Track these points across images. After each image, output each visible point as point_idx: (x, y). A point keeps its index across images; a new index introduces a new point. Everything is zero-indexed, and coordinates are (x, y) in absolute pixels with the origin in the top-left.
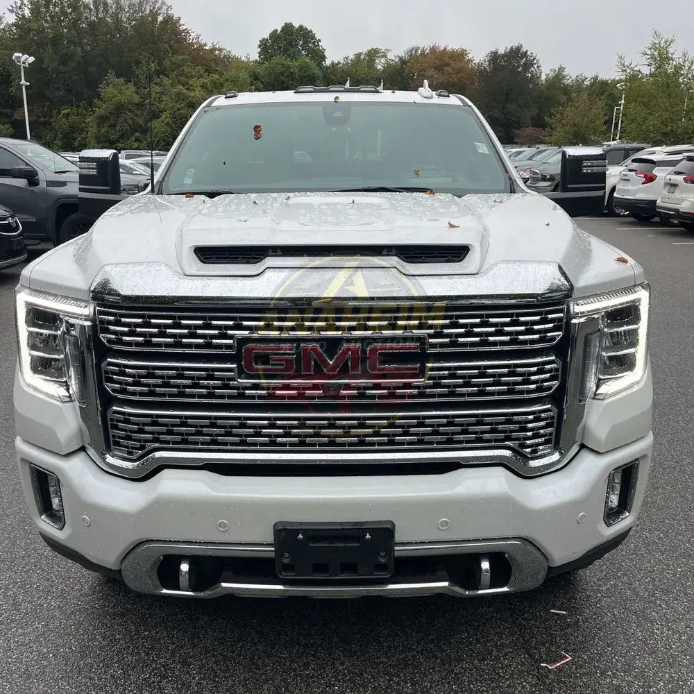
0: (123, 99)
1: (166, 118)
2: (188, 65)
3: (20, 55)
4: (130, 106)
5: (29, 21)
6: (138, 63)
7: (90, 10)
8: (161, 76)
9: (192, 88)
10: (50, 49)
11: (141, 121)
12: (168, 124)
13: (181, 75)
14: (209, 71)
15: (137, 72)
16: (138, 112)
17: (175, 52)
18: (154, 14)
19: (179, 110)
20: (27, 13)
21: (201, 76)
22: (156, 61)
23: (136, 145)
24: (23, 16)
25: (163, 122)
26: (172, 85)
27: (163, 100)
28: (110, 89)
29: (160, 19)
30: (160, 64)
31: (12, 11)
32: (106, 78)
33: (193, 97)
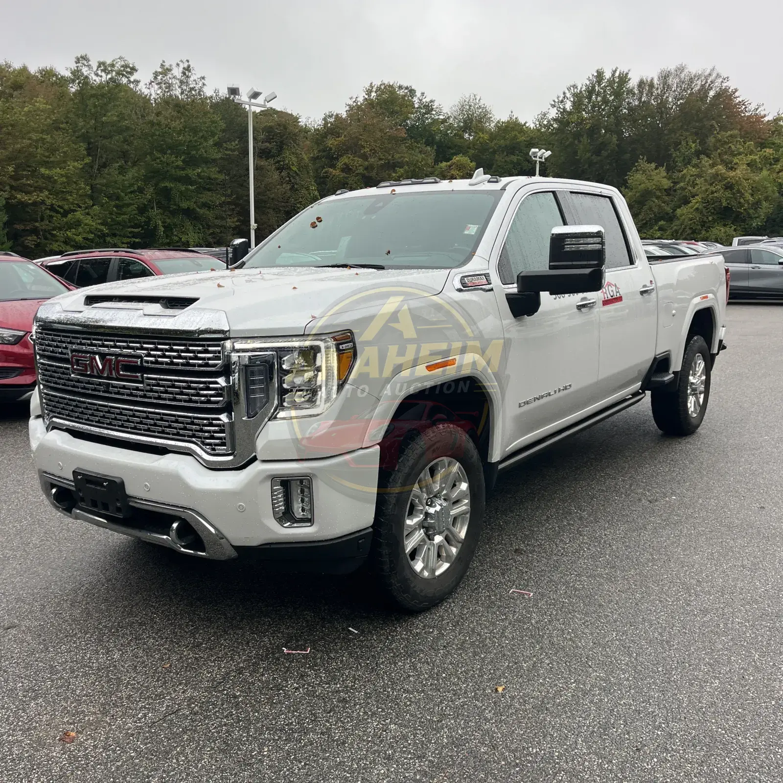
0: (650, 185)
1: (697, 203)
2: (737, 141)
3: (537, 150)
4: (658, 193)
5: (570, 113)
6: (677, 144)
7: (634, 94)
8: (702, 156)
9: (736, 166)
10: (585, 140)
11: (668, 209)
12: (697, 209)
13: (726, 153)
14: (762, 145)
15: (674, 155)
16: (666, 198)
17: (723, 128)
18: (704, 90)
19: (712, 193)
20: (568, 106)
21: (751, 153)
22: (698, 141)
23: (659, 234)
24: (564, 109)
25: (692, 208)
26: (713, 166)
27: (697, 184)
28: (639, 176)
29: (712, 93)
30: (703, 142)
31: (553, 106)
32: (636, 164)
33: (733, 177)
